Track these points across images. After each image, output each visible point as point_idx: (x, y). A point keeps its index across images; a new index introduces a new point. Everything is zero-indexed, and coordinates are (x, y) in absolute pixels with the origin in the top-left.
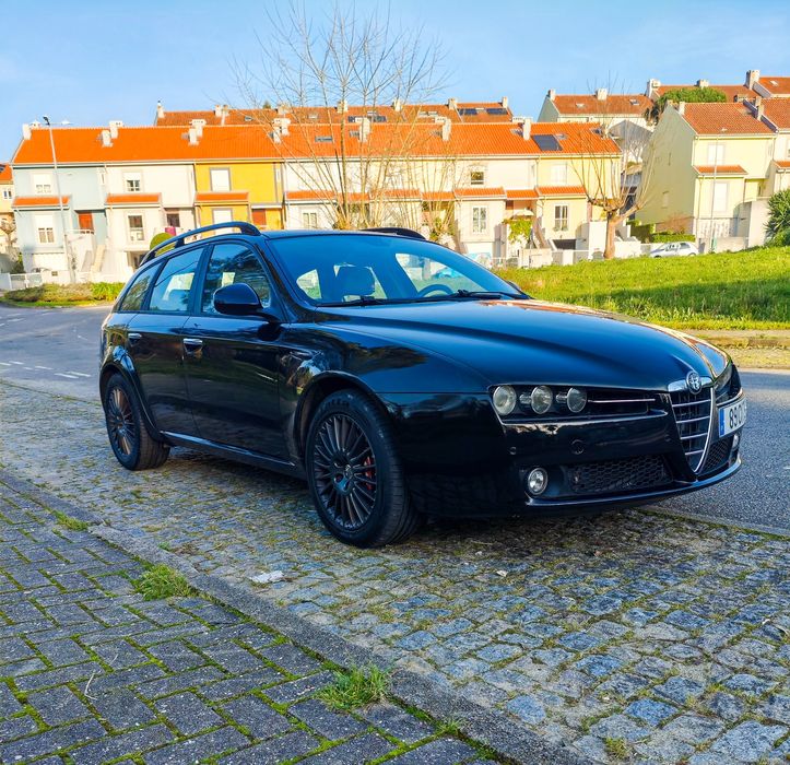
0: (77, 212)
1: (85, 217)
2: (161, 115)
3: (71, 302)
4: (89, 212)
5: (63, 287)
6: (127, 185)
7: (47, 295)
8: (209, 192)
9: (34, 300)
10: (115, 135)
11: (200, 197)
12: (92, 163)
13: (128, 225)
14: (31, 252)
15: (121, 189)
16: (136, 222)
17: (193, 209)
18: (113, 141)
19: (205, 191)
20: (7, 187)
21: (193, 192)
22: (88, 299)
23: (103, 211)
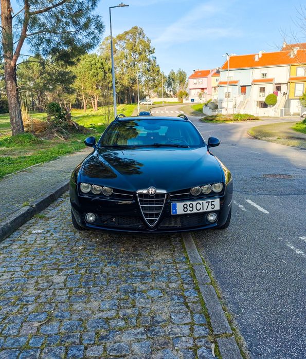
0: (241, 86)
1: (243, 88)
2: (284, 46)
3: (225, 121)
4: (246, 86)
5: (224, 115)
6: (262, 75)
7: (217, 118)
8: (295, 77)
9: (212, 120)
10: (260, 56)
11: (291, 79)
12: (250, 68)
13: (259, 90)
14: (221, 101)
15: (259, 77)
16: (263, 90)
17: (287, 84)
18: (259, 59)
19: (293, 76)
20: (217, 78)
21: (288, 77)
22: (231, 120)
23: (251, 86)
